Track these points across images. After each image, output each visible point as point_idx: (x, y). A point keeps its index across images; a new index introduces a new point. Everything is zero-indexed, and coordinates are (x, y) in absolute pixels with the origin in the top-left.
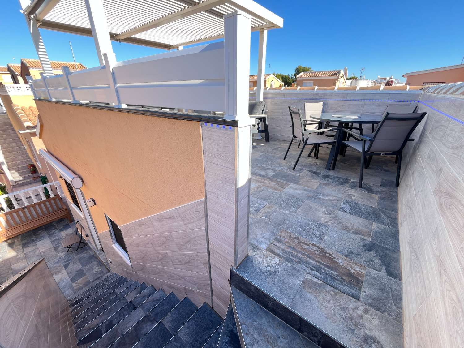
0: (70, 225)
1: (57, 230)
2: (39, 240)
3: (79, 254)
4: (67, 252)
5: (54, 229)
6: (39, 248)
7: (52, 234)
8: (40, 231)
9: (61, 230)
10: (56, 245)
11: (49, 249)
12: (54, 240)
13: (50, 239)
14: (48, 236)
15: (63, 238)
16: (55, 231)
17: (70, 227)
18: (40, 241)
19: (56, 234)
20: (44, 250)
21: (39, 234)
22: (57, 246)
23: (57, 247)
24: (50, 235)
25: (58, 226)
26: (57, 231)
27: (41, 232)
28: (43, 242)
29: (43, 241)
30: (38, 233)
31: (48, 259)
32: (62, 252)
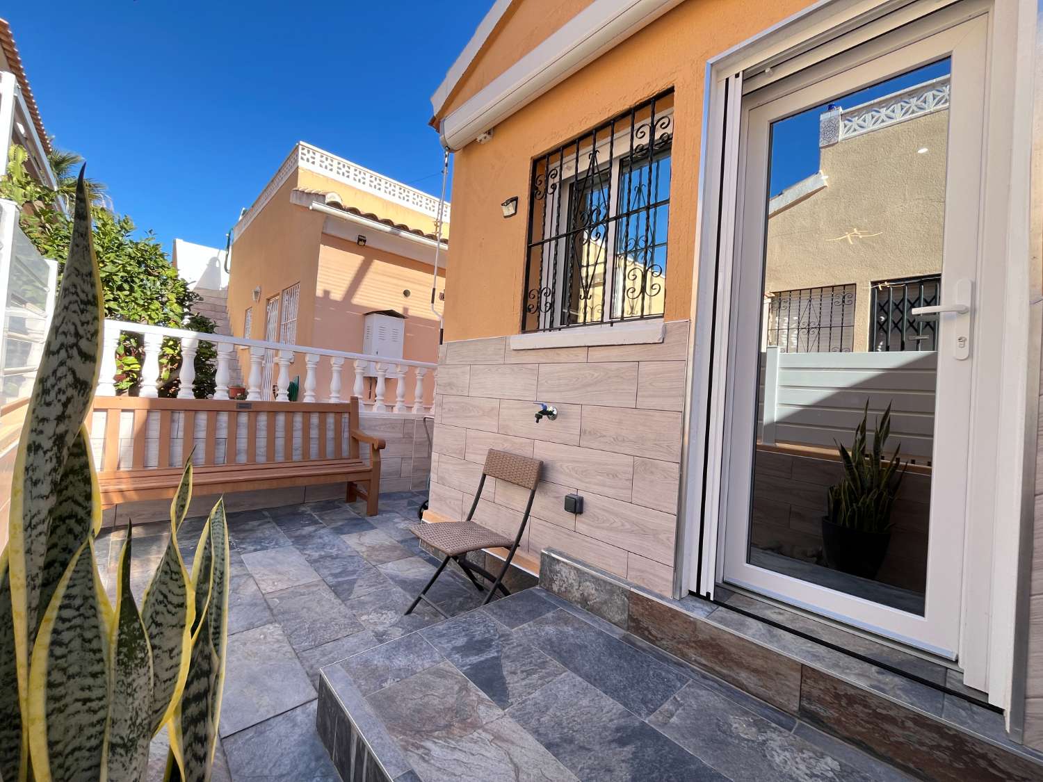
0: (370, 521)
1: (324, 527)
2: (253, 548)
3: (524, 621)
4: (409, 612)
5: (309, 525)
6: (256, 577)
7: (304, 537)
8: (255, 523)
9: (339, 531)
10: (335, 575)
11: (307, 586)
12: (321, 557)
13: (301, 550)
14: (293, 540)
15: (362, 557)
16: (316, 531)
17: (373, 528)
18: (256, 550)
19: (320, 538)
20: (280, 586)
21: (252, 530)
22: (340, 579)
23: (346, 586)
24: (301, 542)
25: (322, 519)
26: (322, 531)
27: (259, 525)
28: (273, 558)
29: (271, 553)
30: (247, 527)
31: (311, 630)
32: (375, 610)
